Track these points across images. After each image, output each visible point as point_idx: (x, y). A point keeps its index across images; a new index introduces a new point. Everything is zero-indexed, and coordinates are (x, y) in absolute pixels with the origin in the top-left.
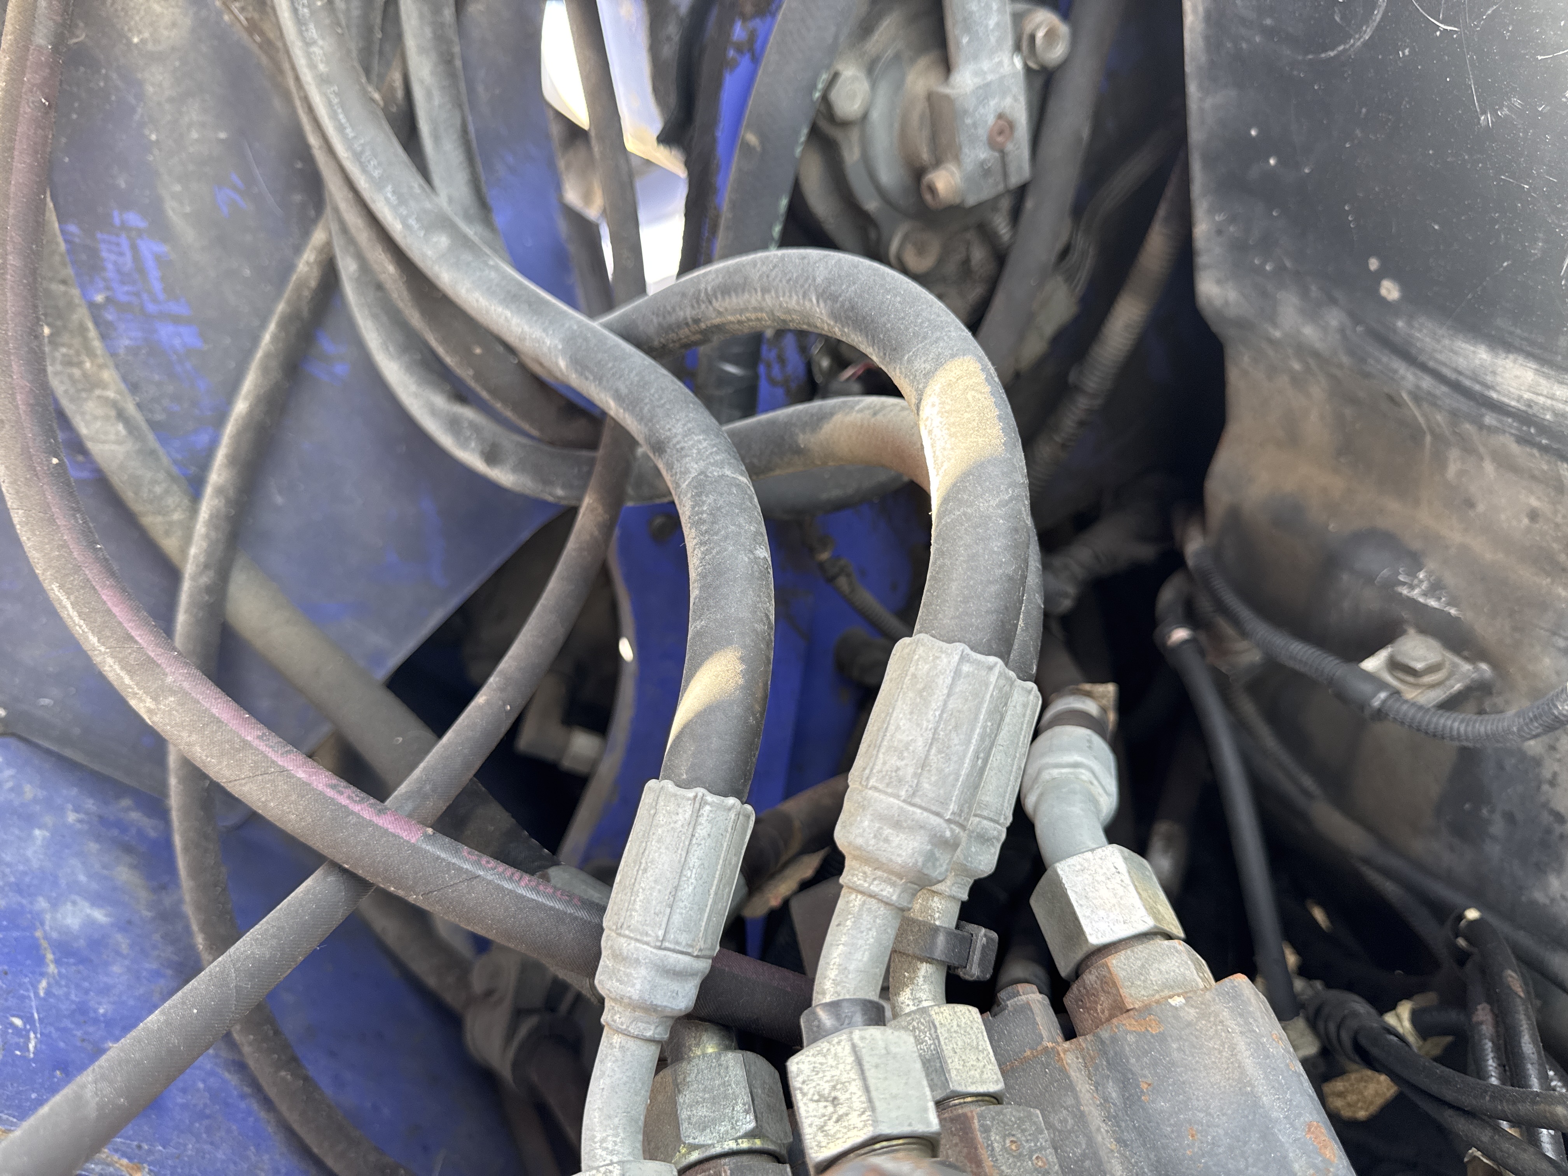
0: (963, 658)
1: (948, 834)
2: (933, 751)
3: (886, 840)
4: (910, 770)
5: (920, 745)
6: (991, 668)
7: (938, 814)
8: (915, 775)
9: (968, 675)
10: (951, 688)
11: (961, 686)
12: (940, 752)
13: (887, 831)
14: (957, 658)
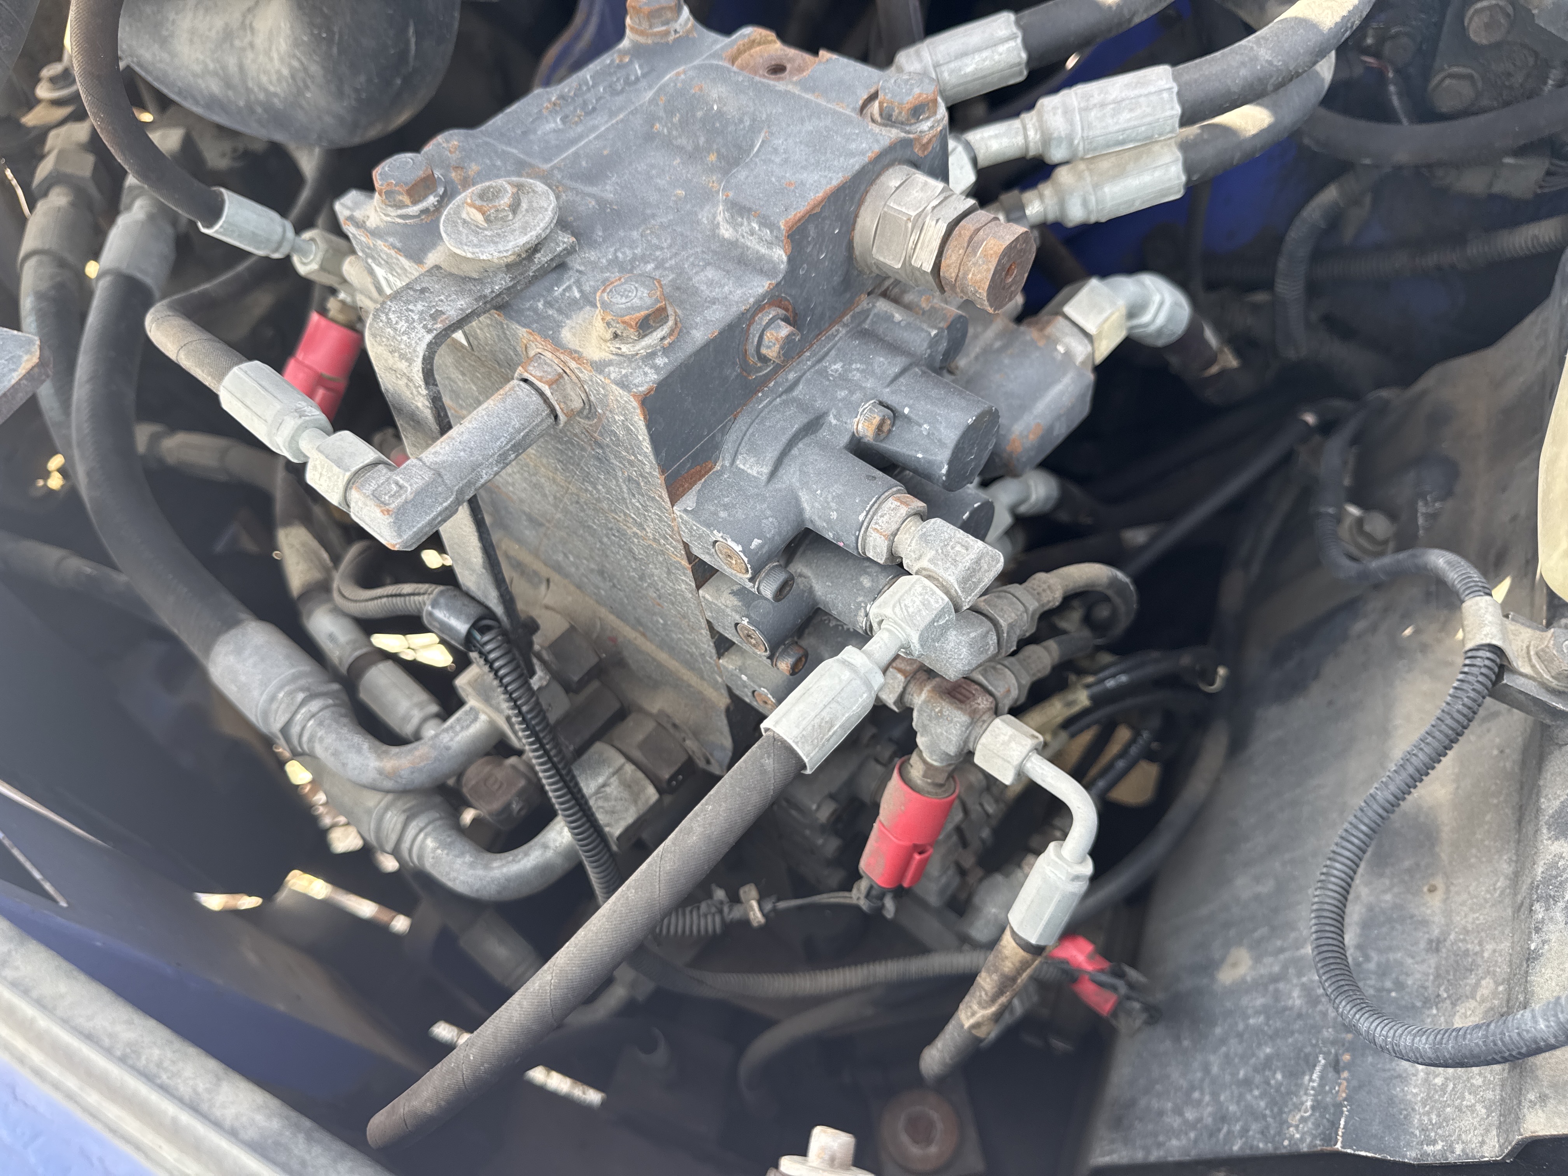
0: (1170, 89)
1: (1076, 142)
2: (1112, 106)
3: (1054, 114)
4: (1096, 101)
5: (1111, 97)
6: (1172, 108)
7: (1083, 129)
8: (1095, 105)
9: (1162, 99)
10: (1150, 94)
11: (1154, 98)
12: (1113, 109)
13: (1060, 111)
14: (1167, 86)
